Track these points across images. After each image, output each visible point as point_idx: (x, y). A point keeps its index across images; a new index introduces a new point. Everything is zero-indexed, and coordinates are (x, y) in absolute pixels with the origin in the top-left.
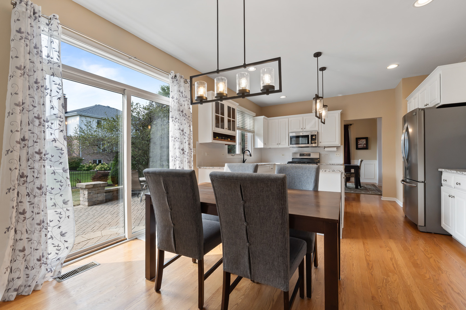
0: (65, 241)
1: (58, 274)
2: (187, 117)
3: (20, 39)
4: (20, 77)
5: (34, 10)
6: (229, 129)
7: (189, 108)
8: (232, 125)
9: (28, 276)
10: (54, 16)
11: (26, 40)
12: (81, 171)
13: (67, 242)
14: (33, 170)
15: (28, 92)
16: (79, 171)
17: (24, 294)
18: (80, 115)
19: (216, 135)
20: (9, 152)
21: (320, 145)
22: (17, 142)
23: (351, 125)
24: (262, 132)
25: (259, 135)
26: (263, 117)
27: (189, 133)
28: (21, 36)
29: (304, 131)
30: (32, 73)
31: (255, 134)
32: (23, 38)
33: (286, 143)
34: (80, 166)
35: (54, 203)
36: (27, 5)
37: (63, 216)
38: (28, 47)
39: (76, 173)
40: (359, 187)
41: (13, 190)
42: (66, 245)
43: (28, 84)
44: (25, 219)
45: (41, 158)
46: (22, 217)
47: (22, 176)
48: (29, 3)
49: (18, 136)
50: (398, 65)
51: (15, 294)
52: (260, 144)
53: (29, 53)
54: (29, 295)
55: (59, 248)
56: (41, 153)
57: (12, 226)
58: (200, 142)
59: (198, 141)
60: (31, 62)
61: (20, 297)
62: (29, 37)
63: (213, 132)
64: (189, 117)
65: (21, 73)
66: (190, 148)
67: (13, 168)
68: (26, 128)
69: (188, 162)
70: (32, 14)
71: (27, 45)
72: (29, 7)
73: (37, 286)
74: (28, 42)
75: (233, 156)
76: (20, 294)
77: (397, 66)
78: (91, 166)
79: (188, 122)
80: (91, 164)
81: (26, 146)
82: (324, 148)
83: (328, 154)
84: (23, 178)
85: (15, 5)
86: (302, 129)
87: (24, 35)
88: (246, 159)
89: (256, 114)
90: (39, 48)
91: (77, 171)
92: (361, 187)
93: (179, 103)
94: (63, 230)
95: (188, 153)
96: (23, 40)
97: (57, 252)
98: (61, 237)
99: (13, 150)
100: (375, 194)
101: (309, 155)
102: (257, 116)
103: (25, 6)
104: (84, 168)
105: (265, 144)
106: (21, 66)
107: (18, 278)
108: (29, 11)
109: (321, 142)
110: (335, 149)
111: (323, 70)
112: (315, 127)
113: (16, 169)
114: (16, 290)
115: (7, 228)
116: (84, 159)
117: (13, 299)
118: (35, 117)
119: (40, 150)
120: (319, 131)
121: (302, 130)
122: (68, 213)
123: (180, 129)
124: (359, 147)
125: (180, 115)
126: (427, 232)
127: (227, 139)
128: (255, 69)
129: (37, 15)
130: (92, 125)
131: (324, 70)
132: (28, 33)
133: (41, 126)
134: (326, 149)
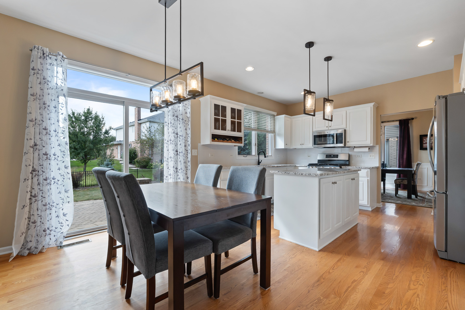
0: (66, 220)
1: (60, 244)
2: (184, 121)
3: (33, 75)
4: (33, 101)
5: (43, 52)
6: (233, 130)
7: (186, 113)
8: (237, 126)
9: (37, 241)
10: (58, 53)
11: (37, 74)
12: (149, 169)
13: (68, 221)
14: (42, 166)
15: (39, 111)
16: (148, 169)
17: (34, 253)
18: (150, 121)
19: (215, 137)
20: (26, 154)
21: (348, 145)
22: (30, 147)
23: (413, 119)
24: (283, 131)
25: (280, 135)
26: (284, 115)
27: (185, 135)
28: (34, 72)
29: (329, 129)
30: (41, 98)
31: (277, 134)
32: (36, 73)
33: (309, 143)
34: (149, 165)
35: (60, 191)
36: (38, 49)
37: (65, 201)
38: (39, 79)
39: (144, 170)
40: (413, 196)
41: (27, 180)
42: (67, 223)
43: (39, 106)
44: (36, 201)
45: (47, 158)
46: (34, 199)
47: (34, 170)
48: (40, 48)
49: (32, 143)
50: (434, 41)
51: (27, 252)
52: (281, 144)
53: (40, 83)
54: (36, 254)
55: (62, 225)
56: (47, 154)
57: (26, 205)
58: (202, 144)
59: (200, 143)
60: (41, 90)
61: (30, 254)
62: (40, 72)
63: (212, 134)
64: (185, 121)
65: (34, 98)
66: (186, 149)
67: (27, 165)
68: (38, 137)
69: (184, 163)
70: (42, 55)
71: (38, 78)
72: (39, 51)
73: (42, 249)
74: (39, 76)
75: (246, 157)
76: (32, 253)
77: (432, 42)
78: (157, 165)
79: (185, 126)
80: (157, 164)
81: (38, 149)
82: (354, 149)
83: (360, 155)
84: (35, 172)
85: (31, 50)
86: (327, 127)
87: (36, 71)
88: (262, 161)
89: (277, 113)
90: (46, 79)
91: (147, 168)
92: (416, 197)
93: (173, 109)
94: (65, 211)
95: (184, 154)
96: (36, 74)
97: (61, 227)
98: (64, 216)
99: (28, 152)
100: (429, 206)
101: (337, 156)
102: (278, 115)
103: (37, 50)
104: (151, 167)
105: (286, 144)
106: (34, 93)
107: (31, 241)
108: (39, 54)
109: (348, 142)
110: (367, 149)
111: (328, 60)
112: (342, 124)
113: (30, 165)
114: (29, 249)
115: (23, 206)
116: (152, 159)
117: (26, 255)
118: (43, 129)
119: (46, 152)
120: (347, 129)
121: (327, 129)
122: (68, 200)
123: (174, 133)
124: (424, 147)
125: (175, 120)
126: (449, 260)
127: (231, 141)
128: (253, 69)
129: (45, 55)
130: (151, 130)
131: (330, 60)
132: (38, 69)
133: (48, 135)
134: (356, 150)
